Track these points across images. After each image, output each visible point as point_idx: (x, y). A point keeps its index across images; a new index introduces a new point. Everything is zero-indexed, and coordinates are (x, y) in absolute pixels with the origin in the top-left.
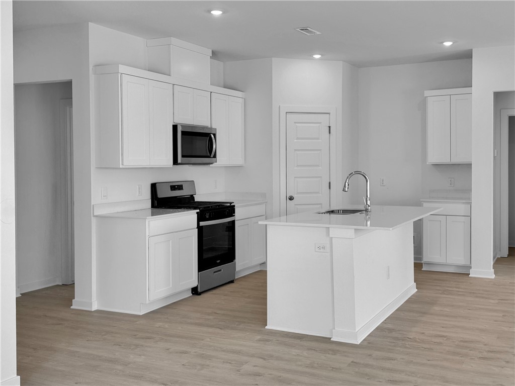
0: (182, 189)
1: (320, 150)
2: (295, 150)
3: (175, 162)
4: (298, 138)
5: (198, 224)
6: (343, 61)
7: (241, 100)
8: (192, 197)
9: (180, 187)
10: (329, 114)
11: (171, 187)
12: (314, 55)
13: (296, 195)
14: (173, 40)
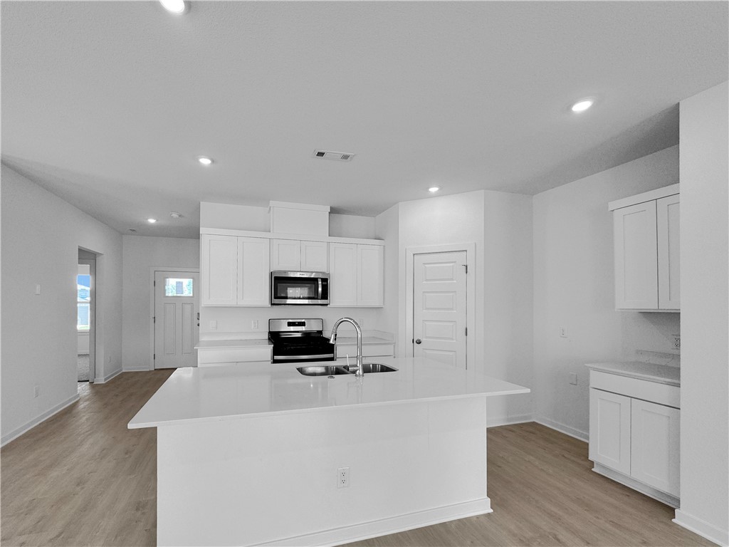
0: (305, 325)
1: (455, 292)
2: (424, 292)
4: (427, 280)
5: (273, 357)
7: (377, 247)
8: (320, 333)
9: (302, 324)
10: (466, 251)
11: (288, 323)
12: (428, 188)
13: (424, 339)
14: (271, 203)
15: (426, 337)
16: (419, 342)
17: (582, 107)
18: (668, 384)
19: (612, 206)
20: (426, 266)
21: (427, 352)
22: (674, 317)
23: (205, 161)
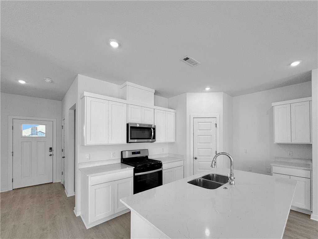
0: (140, 153)
1: (211, 135)
2: (198, 135)
3: (128, 142)
4: (199, 130)
5: (134, 174)
6: (224, 92)
7: (173, 113)
8: (147, 157)
9: (139, 153)
10: (216, 118)
11: (132, 152)
12: (205, 88)
13: (198, 157)
14: (128, 83)
15: (199, 156)
16: (196, 158)
17: (295, 64)
18: (305, 170)
19: (273, 104)
20: (199, 123)
21: (199, 162)
22: (309, 146)
23: (114, 44)
